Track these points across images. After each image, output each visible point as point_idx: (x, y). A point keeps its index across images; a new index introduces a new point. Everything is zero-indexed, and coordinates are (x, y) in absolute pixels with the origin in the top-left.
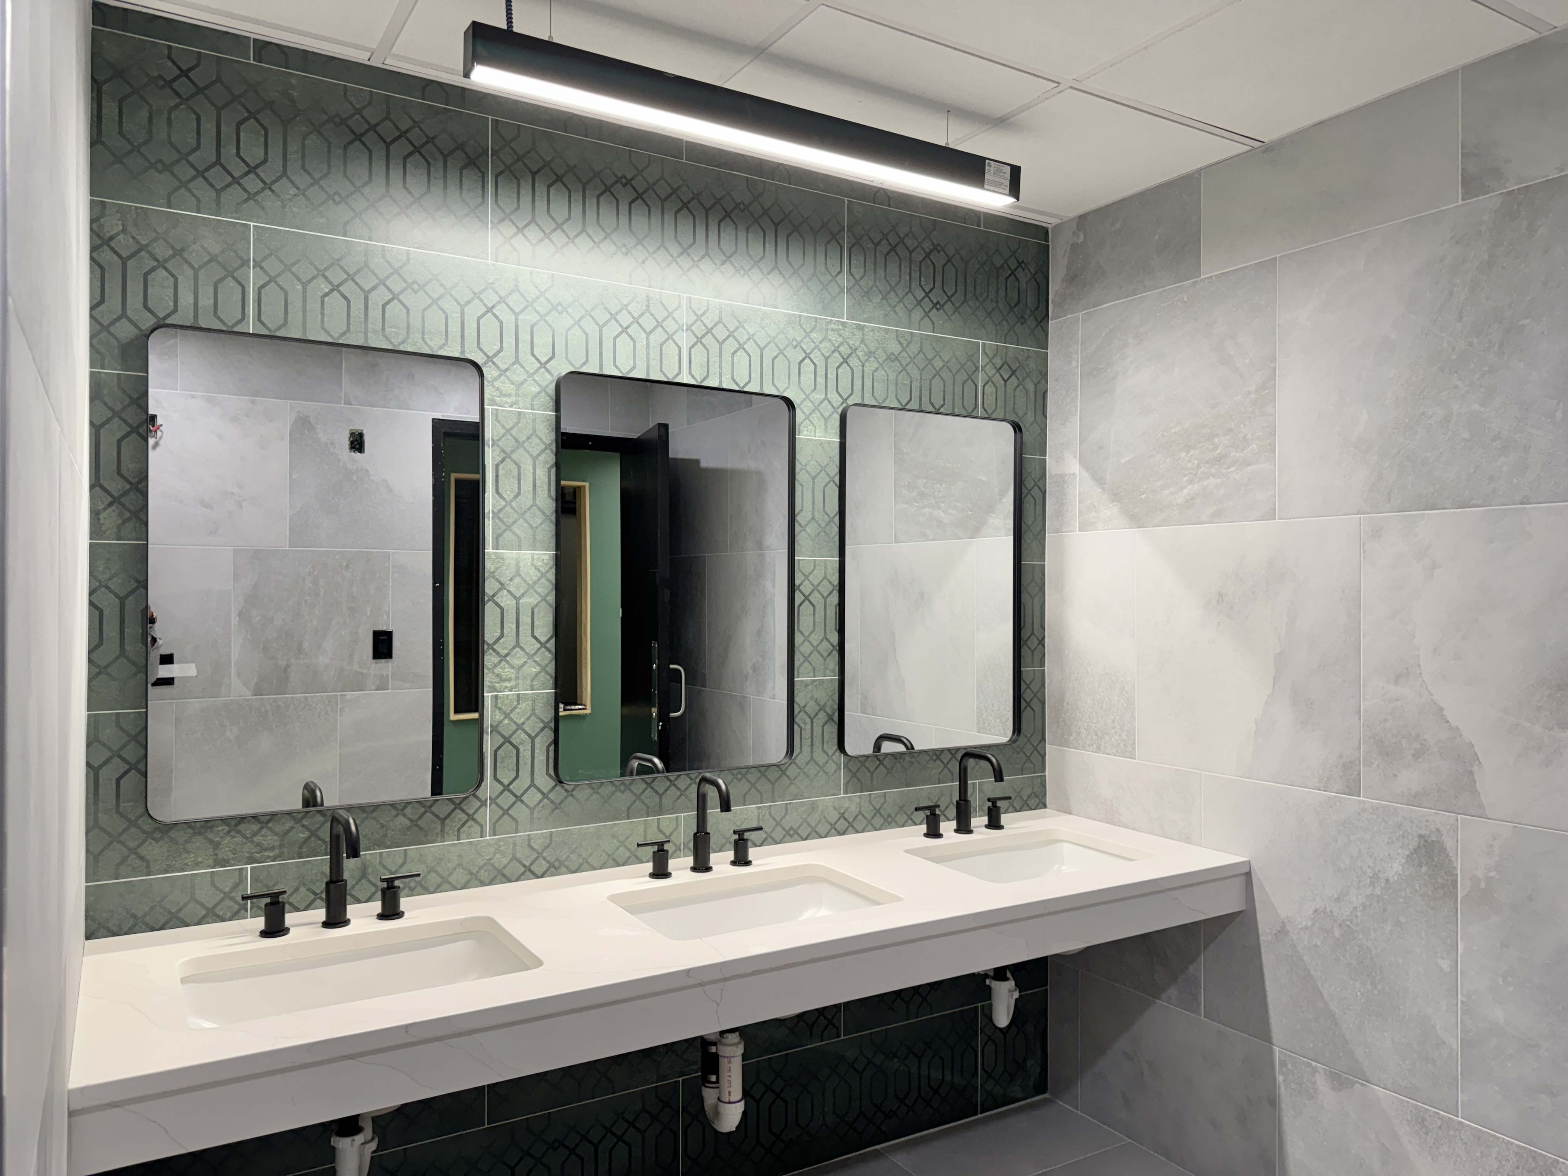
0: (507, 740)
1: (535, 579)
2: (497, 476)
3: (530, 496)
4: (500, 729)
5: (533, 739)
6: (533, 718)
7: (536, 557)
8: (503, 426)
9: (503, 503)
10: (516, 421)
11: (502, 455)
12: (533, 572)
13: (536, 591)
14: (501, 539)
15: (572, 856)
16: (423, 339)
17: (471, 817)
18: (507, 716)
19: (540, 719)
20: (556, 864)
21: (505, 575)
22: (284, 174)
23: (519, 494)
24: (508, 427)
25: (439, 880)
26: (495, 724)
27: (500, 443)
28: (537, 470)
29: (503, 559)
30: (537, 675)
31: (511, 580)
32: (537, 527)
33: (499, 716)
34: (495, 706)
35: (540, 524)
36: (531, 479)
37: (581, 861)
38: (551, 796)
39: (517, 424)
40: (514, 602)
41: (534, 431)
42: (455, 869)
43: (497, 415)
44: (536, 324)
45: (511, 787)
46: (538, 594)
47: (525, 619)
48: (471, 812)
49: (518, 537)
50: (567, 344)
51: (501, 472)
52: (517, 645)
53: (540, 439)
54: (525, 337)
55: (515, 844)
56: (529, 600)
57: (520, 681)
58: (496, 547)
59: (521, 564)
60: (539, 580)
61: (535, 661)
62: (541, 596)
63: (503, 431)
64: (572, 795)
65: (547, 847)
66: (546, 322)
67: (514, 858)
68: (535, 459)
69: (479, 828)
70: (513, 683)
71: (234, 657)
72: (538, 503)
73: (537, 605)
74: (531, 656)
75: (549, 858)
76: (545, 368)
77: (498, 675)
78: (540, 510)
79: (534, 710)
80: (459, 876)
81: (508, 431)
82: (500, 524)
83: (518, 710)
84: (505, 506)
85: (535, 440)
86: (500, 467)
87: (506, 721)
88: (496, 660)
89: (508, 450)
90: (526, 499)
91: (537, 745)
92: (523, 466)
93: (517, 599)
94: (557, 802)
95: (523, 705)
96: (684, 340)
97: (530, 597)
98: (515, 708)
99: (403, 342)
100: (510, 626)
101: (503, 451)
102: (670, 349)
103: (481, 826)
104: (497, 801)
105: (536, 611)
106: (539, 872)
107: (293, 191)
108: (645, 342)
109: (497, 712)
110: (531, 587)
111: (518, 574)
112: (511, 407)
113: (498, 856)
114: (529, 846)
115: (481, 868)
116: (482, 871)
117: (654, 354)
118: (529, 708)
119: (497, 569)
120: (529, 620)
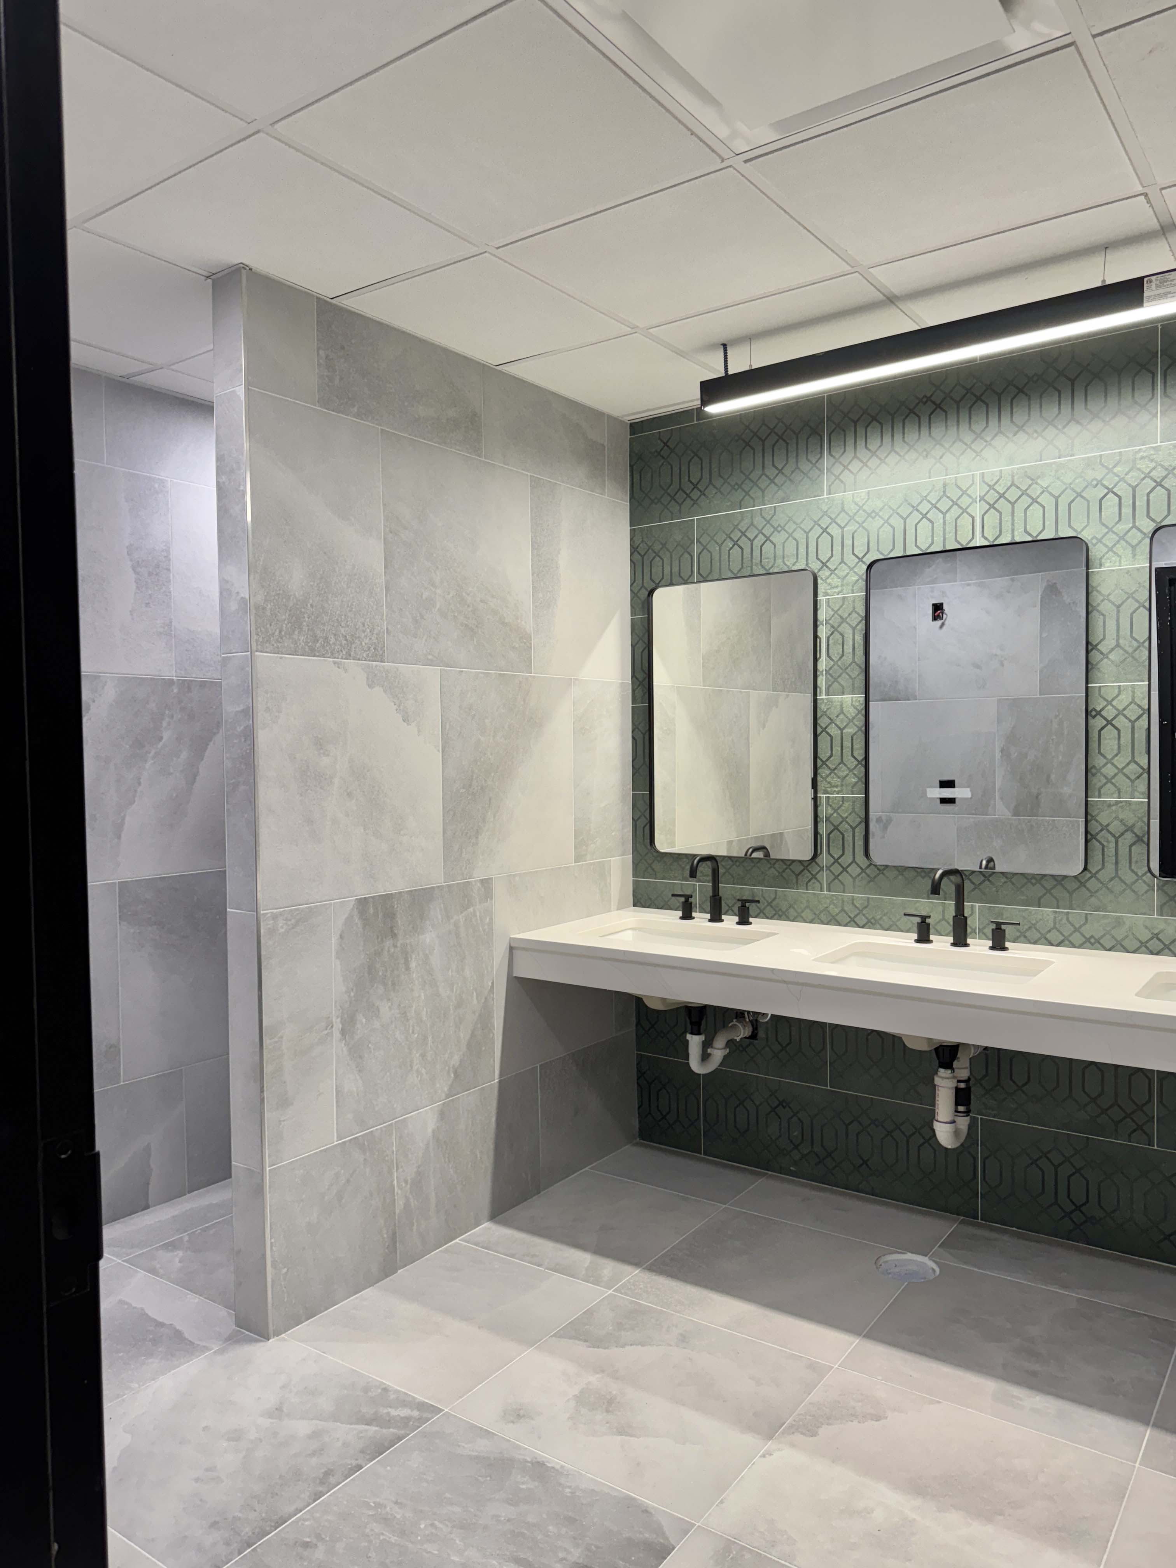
0: (836, 828)
1: (854, 715)
2: (828, 645)
3: (851, 656)
4: (831, 819)
5: (854, 829)
6: (853, 814)
7: (854, 699)
8: (832, 610)
9: (832, 663)
10: (841, 604)
11: (832, 630)
12: (852, 710)
13: (854, 724)
14: (831, 688)
15: (884, 918)
16: (783, 562)
17: (814, 877)
18: (836, 811)
19: (858, 815)
20: (873, 921)
21: (833, 713)
22: (711, 482)
23: (843, 655)
24: (835, 609)
25: (796, 914)
26: (828, 816)
27: (831, 622)
28: (856, 637)
29: (832, 702)
30: (856, 783)
31: (837, 716)
32: (855, 678)
33: (830, 811)
34: (828, 803)
35: (858, 675)
36: (851, 643)
37: (891, 923)
38: (868, 871)
39: (841, 607)
40: (839, 732)
41: (854, 608)
42: (805, 909)
43: (828, 602)
44: (855, 531)
45: (839, 861)
46: (856, 725)
47: (847, 744)
48: (814, 873)
49: (842, 686)
50: (878, 540)
51: (831, 642)
52: (842, 762)
53: (858, 614)
54: (848, 542)
55: (843, 901)
56: (850, 730)
57: (844, 788)
58: (827, 694)
59: (844, 705)
60: (856, 715)
61: (854, 774)
62: (858, 727)
63: (832, 613)
64: (883, 873)
65: (866, 907)
66: (863, 527)
67: (843, 910)
68: (854, 629)
69: (819, 885)
70: (839, 789)
71: (998, 785)
72: (856, 660)
73: (855, 734)
74: (851, 770)
75: (867, 915)
76: (862, 561)
77: (829, 783)
78: (857, 665)
79: (853, 809)
80: (807, 914)
81: (836, 612)
82: (830, 678)
83: (843, 808)
84: (834, 665)
85: (854, 615)
86: (830, 639)
87: (835, 815)
88: (828, 772)
89: (836, 625)
90: (848, 658)
91: (857, 834)
92: (846, 636)
93: (842, 730)
94: (872, 876)
95: (846, 804)
96: (977, 510)
97: (850, 728)
98: (841, 806)
99: (772, 567)
100: (837, 749)
101: (832, 627)
102: (966, 521)
103: (821, 884)
104: (831, 869)
105: (855, 737)
106: (861, 923)
107: (714, 491)
108: (941, 521)
109: (829, 808)
110: (851, 721)
111: (842, 712)
112: (838, 594)
113: (832, 906)
114: (853, 903)
115: (821, 912)
116: (822, 914)
117: (950, 528)
118: (851, 807)
119: (828, 709)
120: (850, 745)
